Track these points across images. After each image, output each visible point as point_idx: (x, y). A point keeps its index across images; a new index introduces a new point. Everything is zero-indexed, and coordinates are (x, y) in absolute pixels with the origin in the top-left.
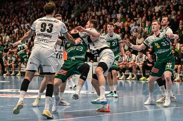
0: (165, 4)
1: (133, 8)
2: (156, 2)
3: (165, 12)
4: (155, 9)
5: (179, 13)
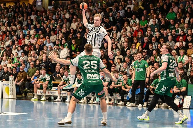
3: (80, 29)
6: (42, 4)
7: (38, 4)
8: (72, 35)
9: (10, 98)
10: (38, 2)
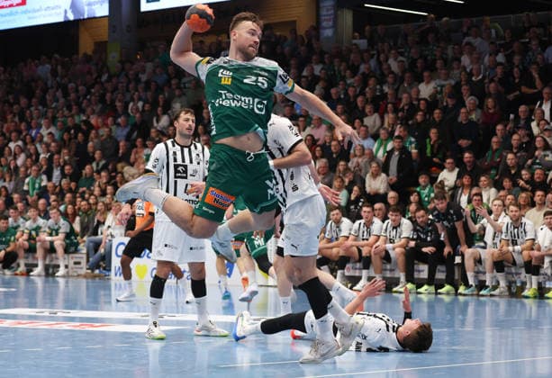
0: (448, 77)
1: (353, 87)
2: (420, 70)
3: (449, 100)
4: (419, 92)
5: (490, 102)
6: (335, 32)
7: (325, 35)
8: (425, 115)
9: (271, 286)
10: (325, 28)
